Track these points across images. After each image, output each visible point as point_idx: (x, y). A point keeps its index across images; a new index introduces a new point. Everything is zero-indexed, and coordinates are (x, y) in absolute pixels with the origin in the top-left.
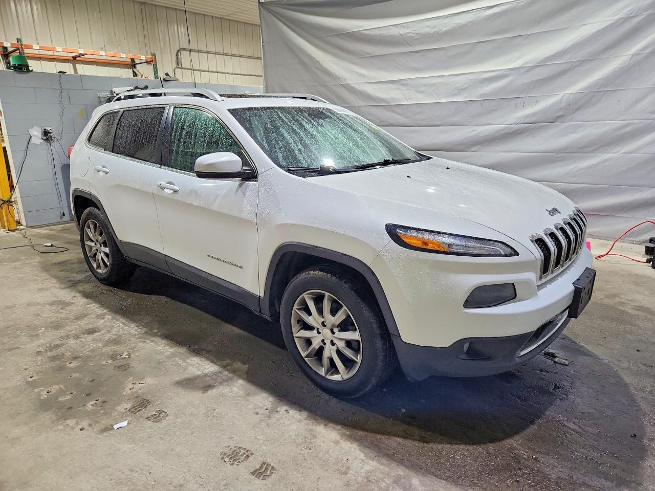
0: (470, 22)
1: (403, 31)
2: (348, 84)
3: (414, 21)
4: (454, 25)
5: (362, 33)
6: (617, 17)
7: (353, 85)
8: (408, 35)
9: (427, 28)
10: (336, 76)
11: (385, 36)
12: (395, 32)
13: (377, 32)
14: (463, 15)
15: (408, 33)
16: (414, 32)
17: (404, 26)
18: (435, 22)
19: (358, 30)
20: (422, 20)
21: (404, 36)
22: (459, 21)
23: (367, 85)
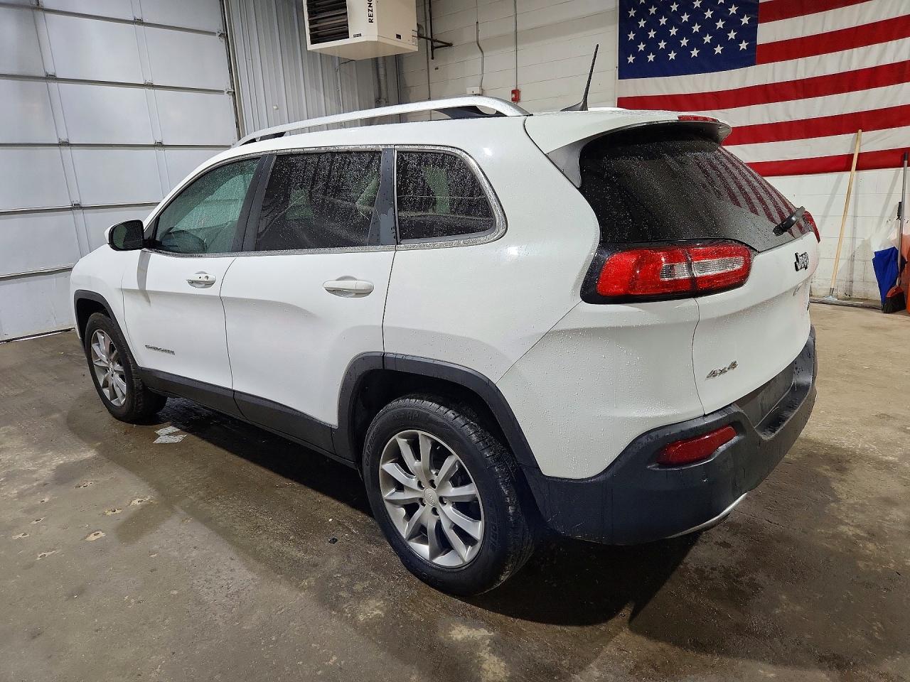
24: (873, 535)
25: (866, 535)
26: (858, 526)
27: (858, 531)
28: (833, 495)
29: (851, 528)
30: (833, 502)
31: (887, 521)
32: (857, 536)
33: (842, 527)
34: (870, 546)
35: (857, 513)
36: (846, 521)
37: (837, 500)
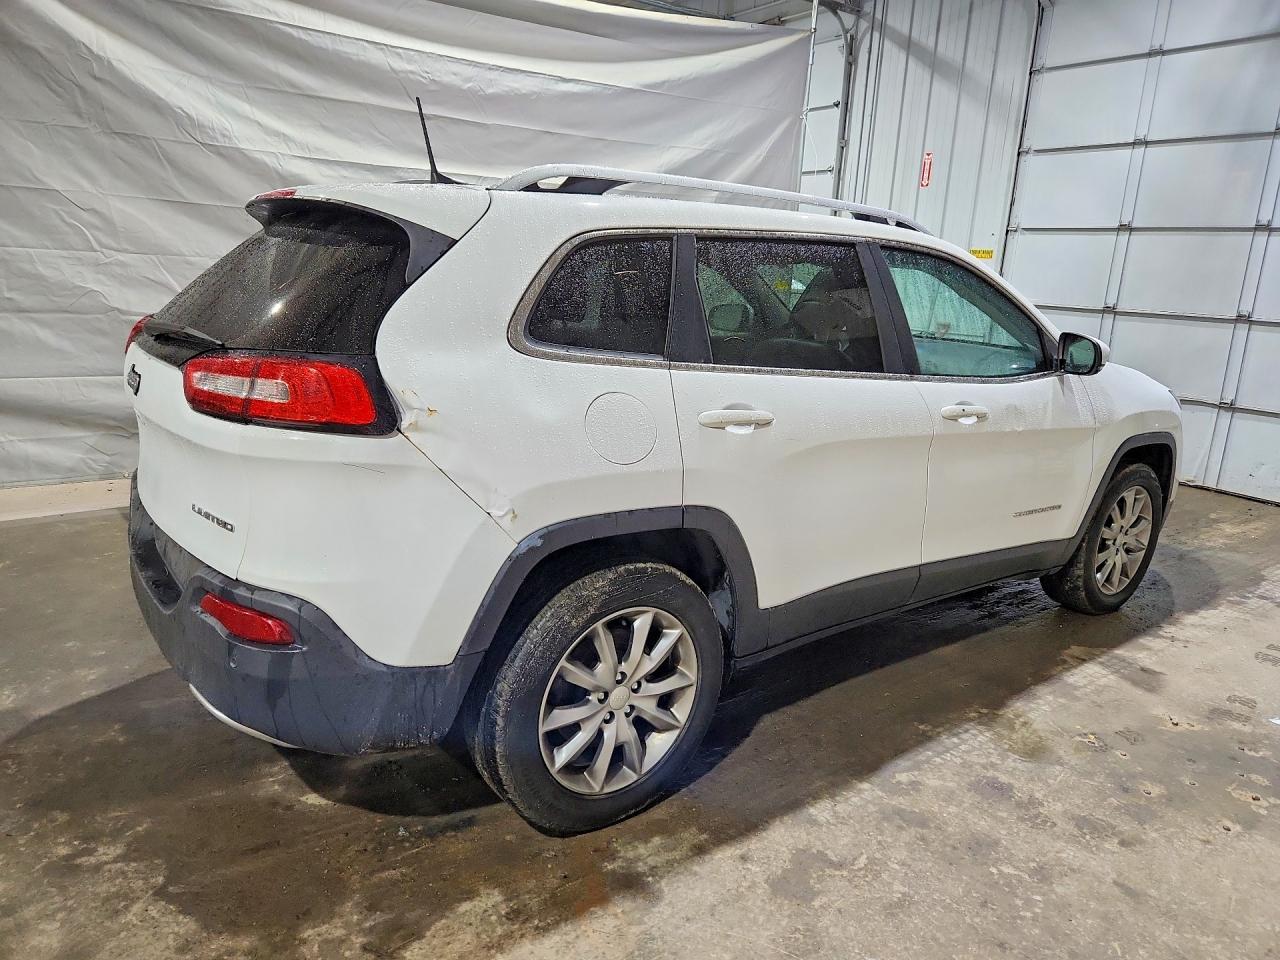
0: (535, 93)
1: (399, 65)
2: (238, 150)
3: (423, 52)
4: (507, 89)
5: (275, 28)
6: (704, 147)
7: (258, 156)
8: (411, 76)
9: (453, 77)
10: (189, 116)
11: (351, 59)
12: (376, 57)
13: (326, 43)
14: (521, 76)
15: (412, 72)
16: (425, 75)
17: (399, 54)
18: (469, 71)
19: (266, 17)
20: (441, 56)
21: (402, 75)
22: (516, 85)
23: (298, 161)
24: (67, 869)
25: (78, 861)
26: (97, 868)
27: (93, 860)
28: (170, 899)
29: (105, 858)
30: (164, 886)
31: (59, 910)
32: (90, 852)
33: (119, 851)
34: (63, 851)
35: (113, 890)
36: (119, 864)
37: (160, 893)
